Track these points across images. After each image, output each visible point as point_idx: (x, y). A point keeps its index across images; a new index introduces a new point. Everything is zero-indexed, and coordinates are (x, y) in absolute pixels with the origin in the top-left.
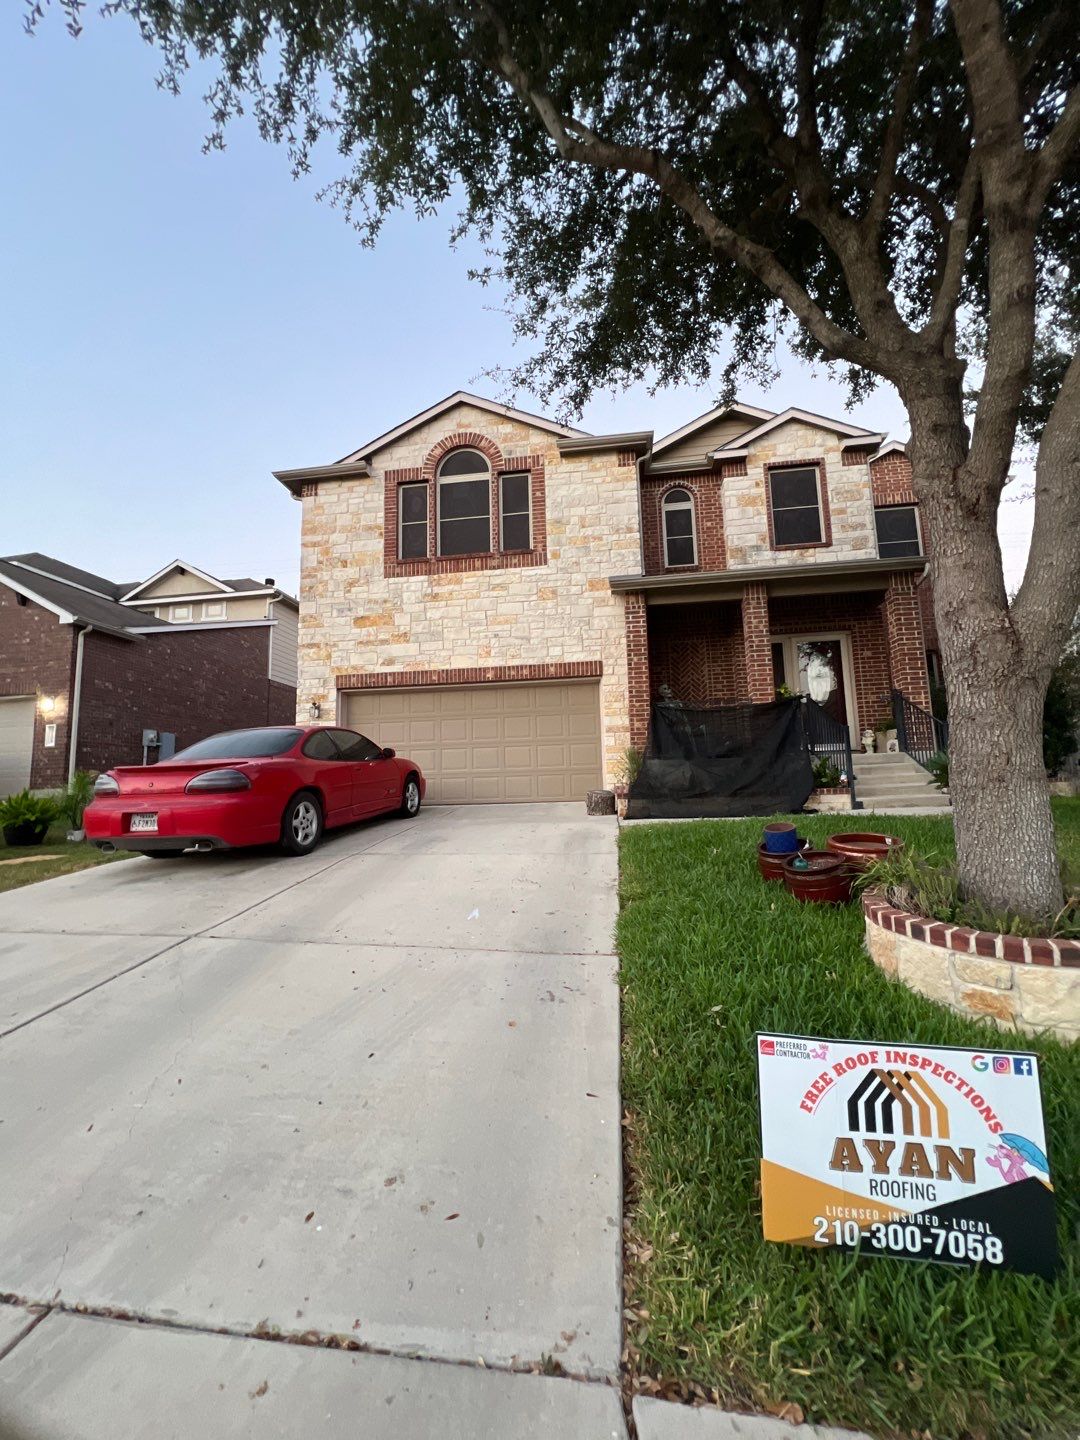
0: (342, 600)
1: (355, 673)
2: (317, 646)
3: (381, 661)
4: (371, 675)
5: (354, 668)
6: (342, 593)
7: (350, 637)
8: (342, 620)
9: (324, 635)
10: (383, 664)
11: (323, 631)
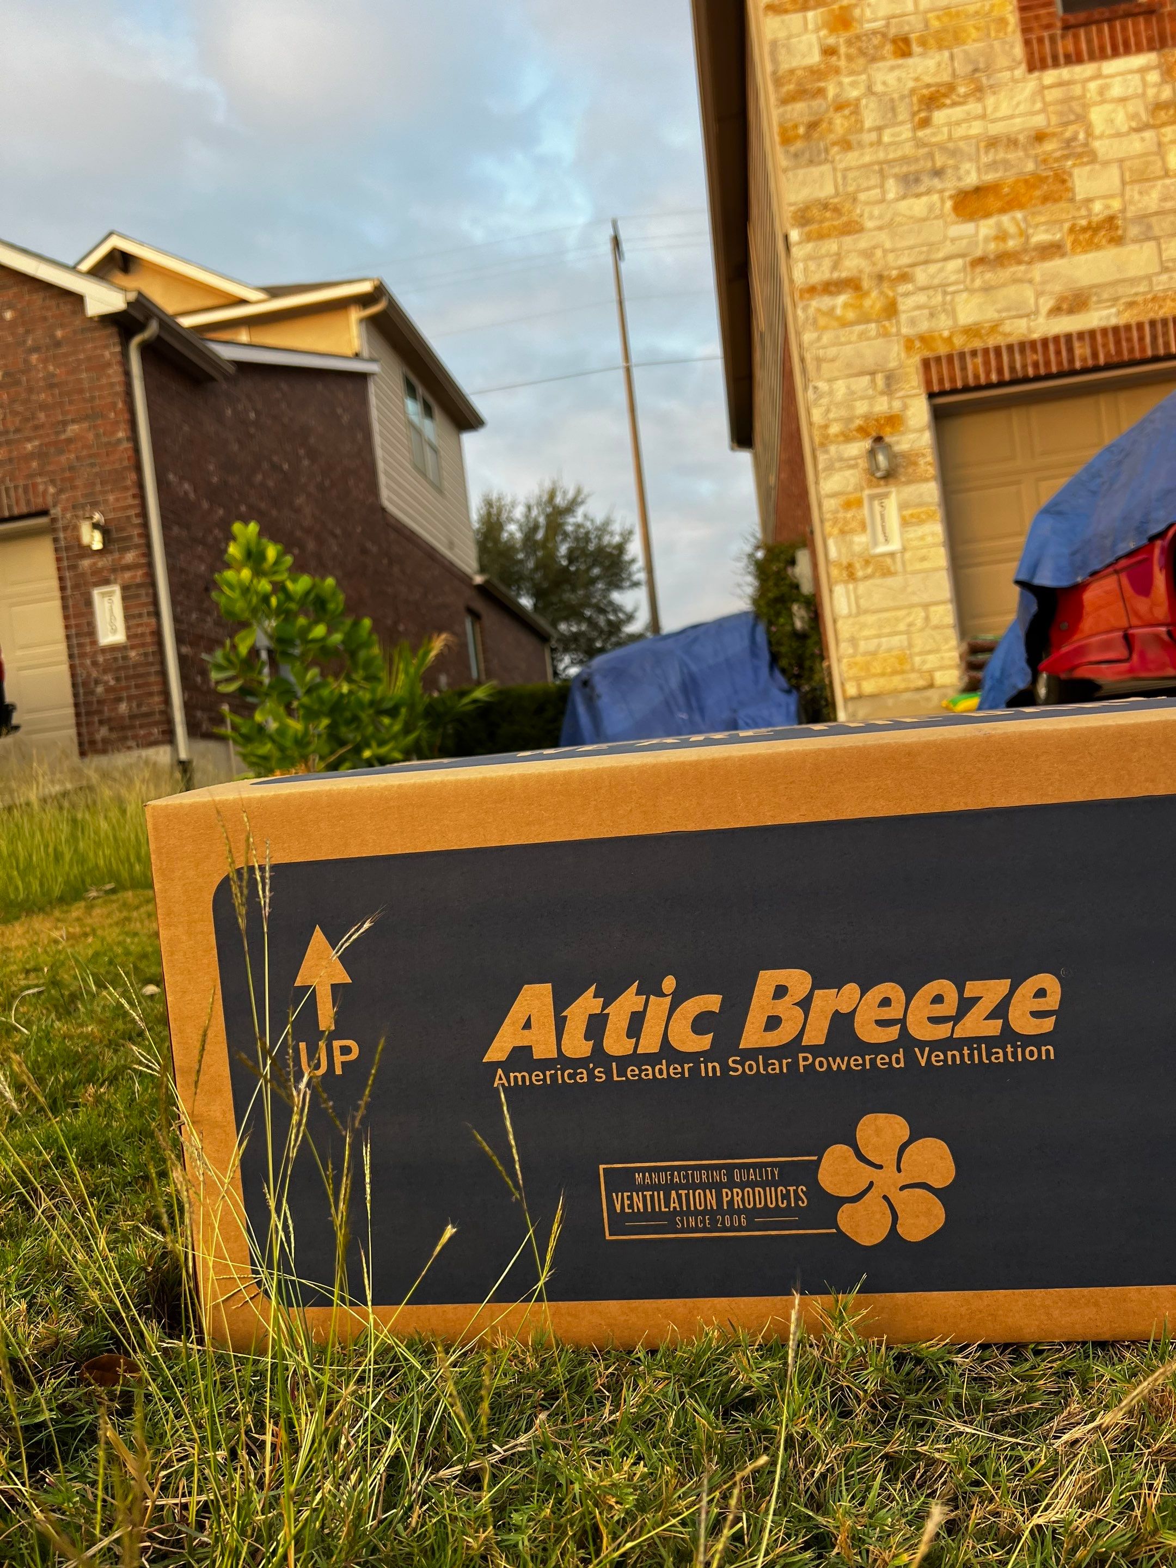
0: (908, 149)
1: (978, 344)
2: (852, 284)
3: (1046, 304)
4: (1026, 346)
5: (972, 331)
6: (905, 132)
7: (948, 248)
8: (918, 206)
9: (867, 254)
10: (1056, 311)
11: (863, 242)
